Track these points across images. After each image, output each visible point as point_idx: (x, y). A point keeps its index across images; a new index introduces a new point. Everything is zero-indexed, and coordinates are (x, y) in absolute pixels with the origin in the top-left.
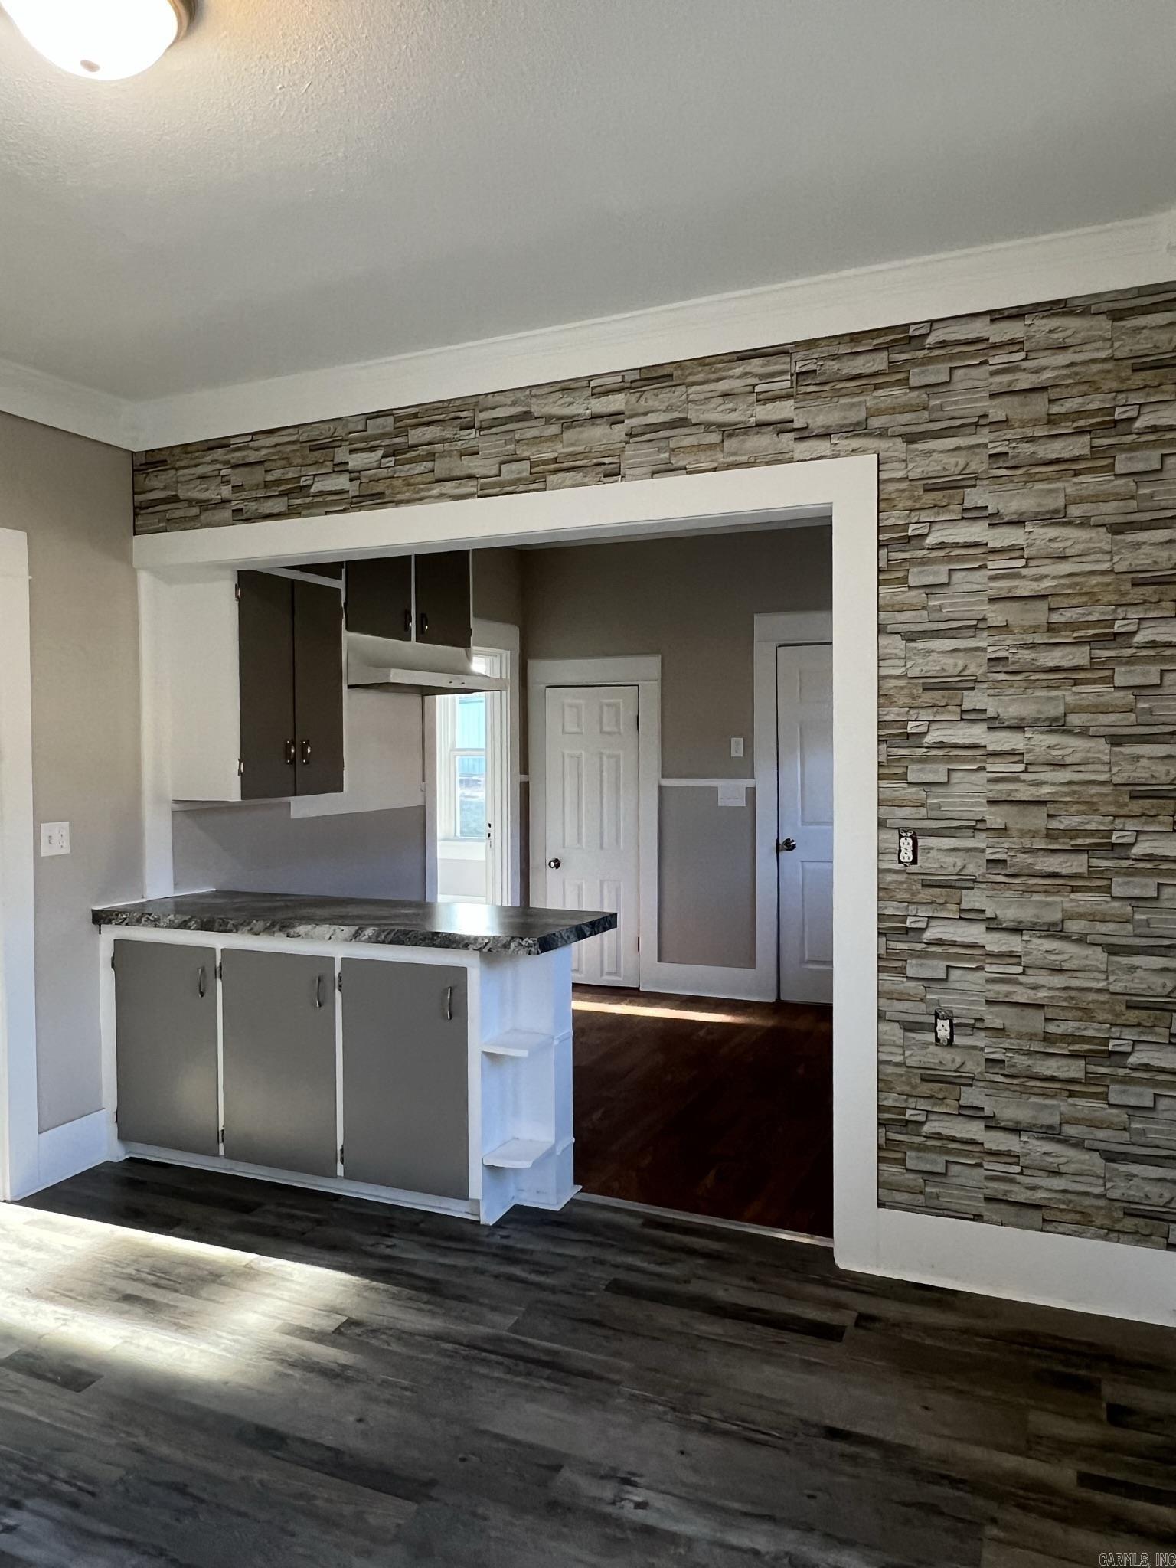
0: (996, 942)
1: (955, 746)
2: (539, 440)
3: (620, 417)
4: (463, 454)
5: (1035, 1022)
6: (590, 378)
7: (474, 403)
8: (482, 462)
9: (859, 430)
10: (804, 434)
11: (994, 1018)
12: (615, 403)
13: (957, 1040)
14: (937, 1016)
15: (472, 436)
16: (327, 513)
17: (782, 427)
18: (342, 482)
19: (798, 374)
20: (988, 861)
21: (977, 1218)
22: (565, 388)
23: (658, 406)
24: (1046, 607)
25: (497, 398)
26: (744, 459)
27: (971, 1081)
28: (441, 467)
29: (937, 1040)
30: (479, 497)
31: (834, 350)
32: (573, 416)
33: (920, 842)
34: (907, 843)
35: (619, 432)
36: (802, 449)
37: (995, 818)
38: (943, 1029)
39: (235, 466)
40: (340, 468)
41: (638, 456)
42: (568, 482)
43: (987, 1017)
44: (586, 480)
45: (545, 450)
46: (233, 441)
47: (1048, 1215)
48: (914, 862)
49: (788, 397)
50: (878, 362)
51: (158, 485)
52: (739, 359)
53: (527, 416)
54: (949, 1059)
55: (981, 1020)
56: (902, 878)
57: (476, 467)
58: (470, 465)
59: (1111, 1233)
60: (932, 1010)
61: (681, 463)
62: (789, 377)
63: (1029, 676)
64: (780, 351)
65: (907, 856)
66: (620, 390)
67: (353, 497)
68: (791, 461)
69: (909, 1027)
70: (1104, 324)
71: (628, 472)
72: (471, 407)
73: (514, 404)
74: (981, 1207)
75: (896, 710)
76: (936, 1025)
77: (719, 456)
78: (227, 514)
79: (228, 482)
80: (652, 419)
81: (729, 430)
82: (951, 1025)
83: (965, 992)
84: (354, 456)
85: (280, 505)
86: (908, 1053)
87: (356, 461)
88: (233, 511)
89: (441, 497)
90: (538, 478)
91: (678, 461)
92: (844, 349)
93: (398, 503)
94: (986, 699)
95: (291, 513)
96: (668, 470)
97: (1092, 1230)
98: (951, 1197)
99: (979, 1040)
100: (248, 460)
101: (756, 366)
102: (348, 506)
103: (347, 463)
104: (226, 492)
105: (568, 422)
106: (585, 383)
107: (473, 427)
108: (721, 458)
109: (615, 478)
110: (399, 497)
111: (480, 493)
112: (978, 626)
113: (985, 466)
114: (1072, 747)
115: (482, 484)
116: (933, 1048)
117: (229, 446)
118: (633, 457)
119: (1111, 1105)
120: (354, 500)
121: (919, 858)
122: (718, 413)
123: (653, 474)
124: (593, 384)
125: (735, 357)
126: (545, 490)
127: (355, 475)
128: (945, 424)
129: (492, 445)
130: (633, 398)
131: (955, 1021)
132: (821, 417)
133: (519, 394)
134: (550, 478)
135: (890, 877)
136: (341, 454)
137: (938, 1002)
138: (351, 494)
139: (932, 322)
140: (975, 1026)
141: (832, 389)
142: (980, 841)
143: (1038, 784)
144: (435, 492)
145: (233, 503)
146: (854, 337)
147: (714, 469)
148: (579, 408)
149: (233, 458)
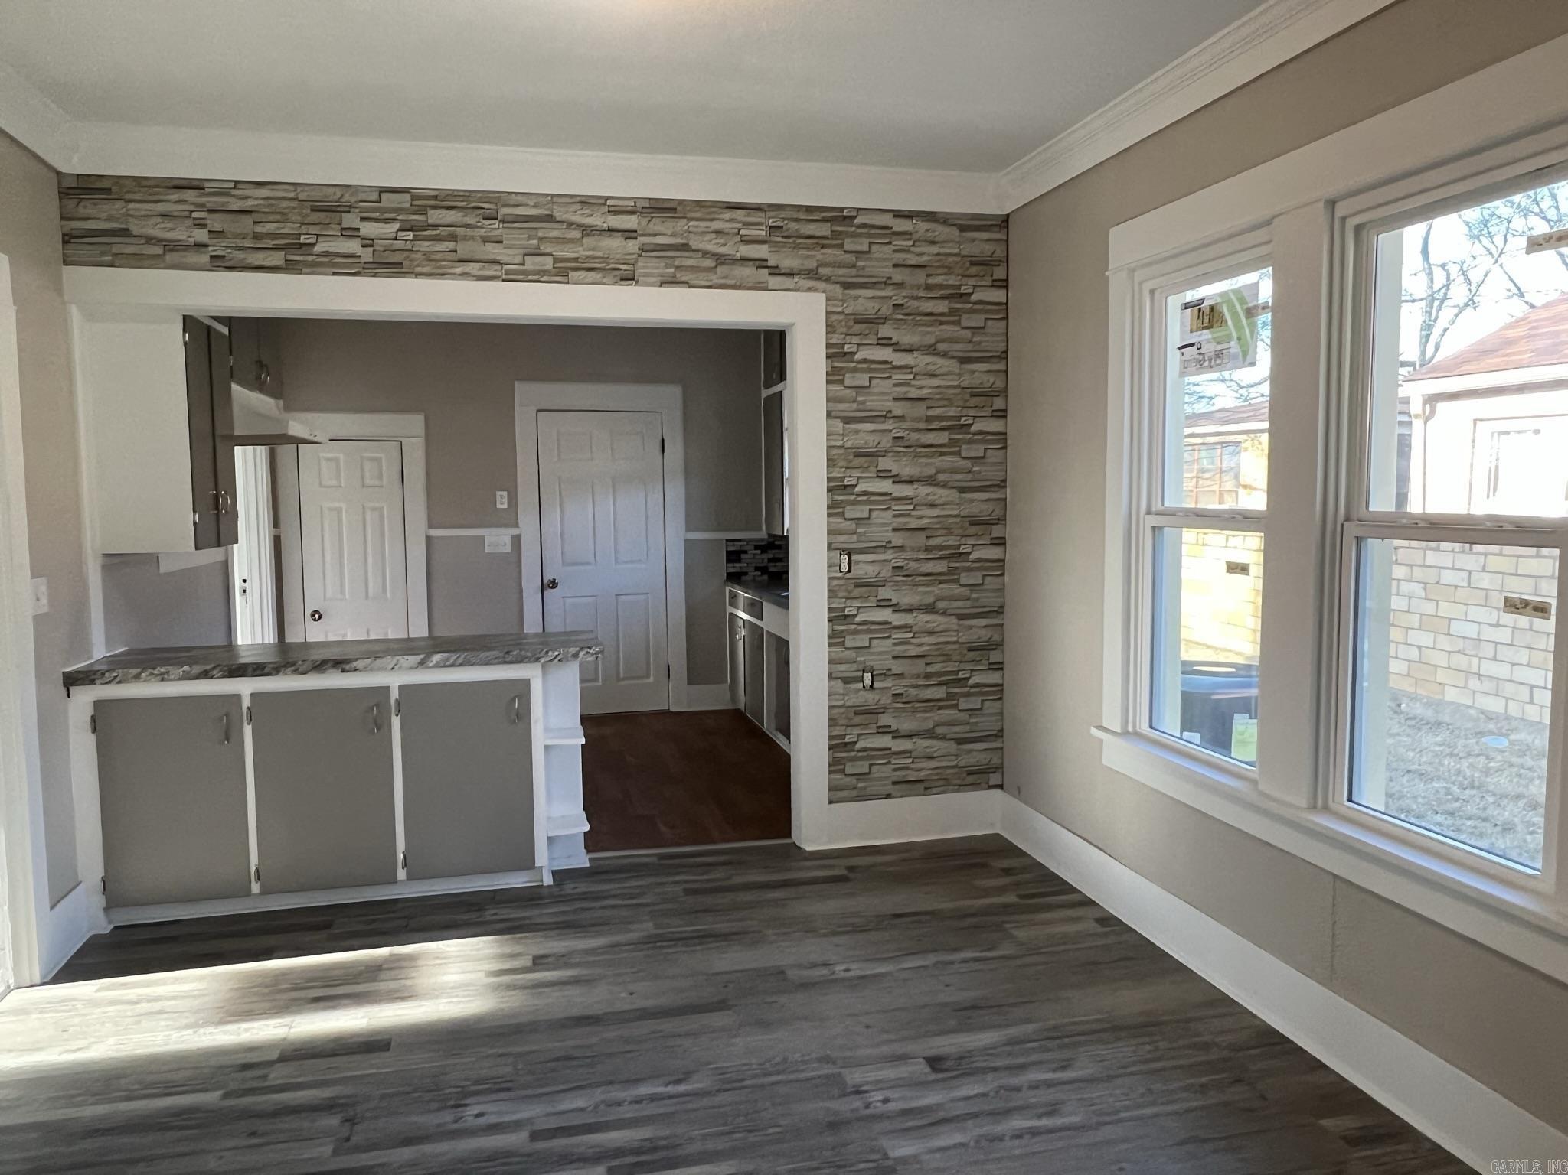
0: (897, 619)
1: (873, 494)
2: (559, 240)
3: (634, 234)
4: (486, 240)
5: (920, 666)
6: (607, 198)
7: (496, 198)
8: (505, 251)
9: (812, 274)
10: (775, 271)
11: (897, 667)
12: (630, 222)
13: (876, 685)
14: (864, 671)
15: (496, 226)
16: (334, 274)
17: (761, 263)
18: (353, 246)
19: (771, 227)
20: (893, 567)
21: (888, 796)
22: (585, 202)
23: (665, 231)
24: (925, 407)
25: (520, 198)
26: (732, 282)
27: (884, 710)
28: (464, 249)
29: (864, 687)
30: (503, 280)
31: (795, 215)
32: (592, 226)
33: (854, 558)
34: (845, 559)
35: (632, 246)
36: (773, 281)
37: (897, 540)
38: (867, 677)
39: (211, 211)
40: (351, 233)
41: (647, 267)
42: (590, 280)
43: (893, 668)
44: (604, 280)
45: (566, 250)
46: (207, 185)
47: (926, 784)
48: (849, 571)
49: (763, 242)
50: (824, 230)
51: (99, 215)
52: (727, 208)
53: (550, 218)
54: (871, 698)
55: (890, 670)
56: (842, 582)
57: (500, 254)
58: (493, 251)
59: (962, 787)
60: (861, 667)
61: (684, 279)
62: (764, 228)
63: (917, 450)
64: (757, 208)
65: (845, 568)
66: (633, 213)
67: (365, 263)
68: (766, 289)
69: (846, 681)
70: (954, 233)
71: (640, 279)
72: (495, 201)
73: (535, 206)
74: (890, 789)
75: (838, 469)
76: (863, 677)
77: (714, 277)
78: (205, 259)
79: (204, 226)
80: (659, 240)
81: (721, 259)
82: (872, 676)
83: (880, 653)
84: (366, 224)
85: (277, 258)
86: (846, 698)
87: (368, 229)
88: (211, 256)
89: (464, 275)
90: (562, 272)
91: (682, 276)
92: (802, 216)
93: (418, 275)
94: (892, 463)
95: (289, 267)
96: (672, 282)
97: (951, 787)
98: (874, 788)
99: (888, 683)
100: (230, 208)
101: (740, 214)
102: (361, 270)
103: (358, 229)
104: (201, 235)
105: (587, 231)
106: (603, 201)
107: (497, 219)
108: (715, 279)
109: (630, 282)
110: (418, 269)
111: (504, 277)
112: (886, 416)
113: (890, 311)
114: (941, 494)
115: (506, 270)
116: (862, 692)
117: (203, 189)
118: (644, 268)
119: (960, 711)
120: (367, 266)
121: (853, 568)
122: (712, 245)
123: (661, 284)
124: (608, 203)
125: (725, 205)
126: (568, 283)
127: (368, 242)
128: (866, 280)
129: (517, 237)
130: (644, 222)
131: (875, 673)
132: (788, 261)
133: (541, 199)
134: (571, 274)
135: (835, 582)
136: (350, 220)
137: (865, 662)
138: (363, 260)
139: (859, 209)
140: (887, 674)
141: (794, 242)
142: (889, 555)
143: (921, 517)
144: (458, 270)
145: (211, 248)
146: (809, 209)
147: (710, 287)
148: (597, 220)
149: (208, 202)
